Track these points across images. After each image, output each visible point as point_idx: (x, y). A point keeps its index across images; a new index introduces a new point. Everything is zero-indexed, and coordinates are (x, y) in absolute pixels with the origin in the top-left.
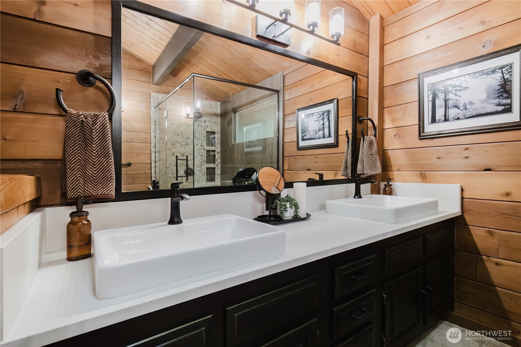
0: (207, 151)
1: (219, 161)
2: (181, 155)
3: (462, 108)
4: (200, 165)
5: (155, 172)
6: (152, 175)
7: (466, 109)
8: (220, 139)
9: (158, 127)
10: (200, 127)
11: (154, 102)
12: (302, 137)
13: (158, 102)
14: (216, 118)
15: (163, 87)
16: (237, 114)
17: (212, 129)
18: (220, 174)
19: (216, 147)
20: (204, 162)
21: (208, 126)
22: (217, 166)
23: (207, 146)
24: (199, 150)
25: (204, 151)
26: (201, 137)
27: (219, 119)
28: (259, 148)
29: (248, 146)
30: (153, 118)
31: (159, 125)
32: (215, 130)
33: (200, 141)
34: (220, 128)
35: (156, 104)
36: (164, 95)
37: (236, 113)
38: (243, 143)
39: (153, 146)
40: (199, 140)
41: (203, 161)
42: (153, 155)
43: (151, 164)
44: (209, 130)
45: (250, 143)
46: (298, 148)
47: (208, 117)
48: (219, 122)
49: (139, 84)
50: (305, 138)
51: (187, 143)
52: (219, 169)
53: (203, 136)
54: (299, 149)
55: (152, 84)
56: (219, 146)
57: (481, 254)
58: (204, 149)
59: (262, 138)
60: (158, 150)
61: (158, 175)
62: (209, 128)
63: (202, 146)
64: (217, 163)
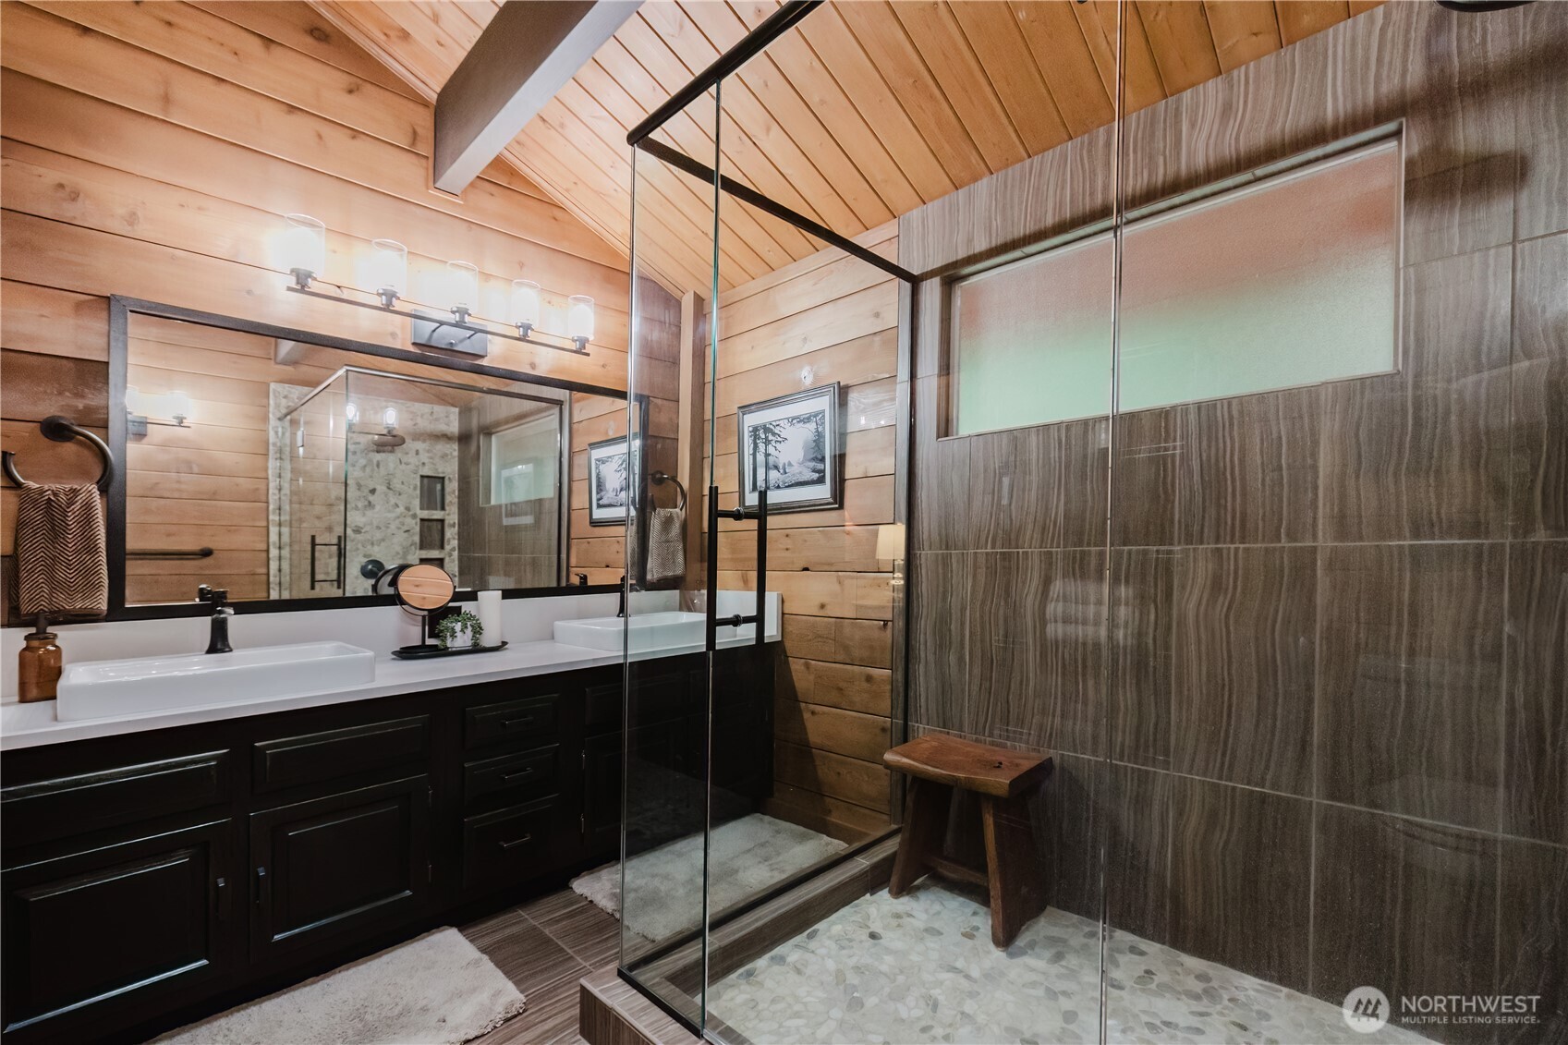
0: (422, 520)
1: (455, 543)
2: (354, 531)
3: (782, 471)
4: (401, 552)
5: (280, 570)
6: (271, 579)
7: (786, 473)
8: (457, 494)
9: (288, 465)
10: (403, 467)
11: (277, 406)
12: (599, 500)
13: (289, 406)
14: (448, 446)
15: (305, 371)
16: (494, 438)
17: (437, 470)
18: (457, 574)
19: (447, 512)
20: (413, 547)
21: (424, 464)
22: (450, 555)
23: (421, 509)
24: (400, 520)
25: (414, 521)
26: (405, 488)
27: (456, 446)
28: (528, 520)
29: (509, 512)
30: (274, 444)
31: (291, 460)
32: (443, 473)
33: (404, 497)
34: (457, 468)
35: (284, 411)
36: (306, 389)
37: (491, 438)
38: (500, 506)
39: (274, 509)
40: (400, 494)
41: (411, 545)
42: (274, 530)
43: (267, 551)
44: (426, 471)
45: (513, 507)
46: (591, 523)
47: (424, 441)
48: (456, 454)
49: (235, 362)
50: (601, 502)
51: (370, 502)
52: (454, 561)
53: (412, 487)
54: (595, 524)
55: (272, 362)
56: (453, 509)
57: (800, 699)
58: (414, 516)
59: (533, 497)
60: (288, 518)
61: (288, 578)
62: (427, 467)
63: (408, 509)
64: (447, 547)
